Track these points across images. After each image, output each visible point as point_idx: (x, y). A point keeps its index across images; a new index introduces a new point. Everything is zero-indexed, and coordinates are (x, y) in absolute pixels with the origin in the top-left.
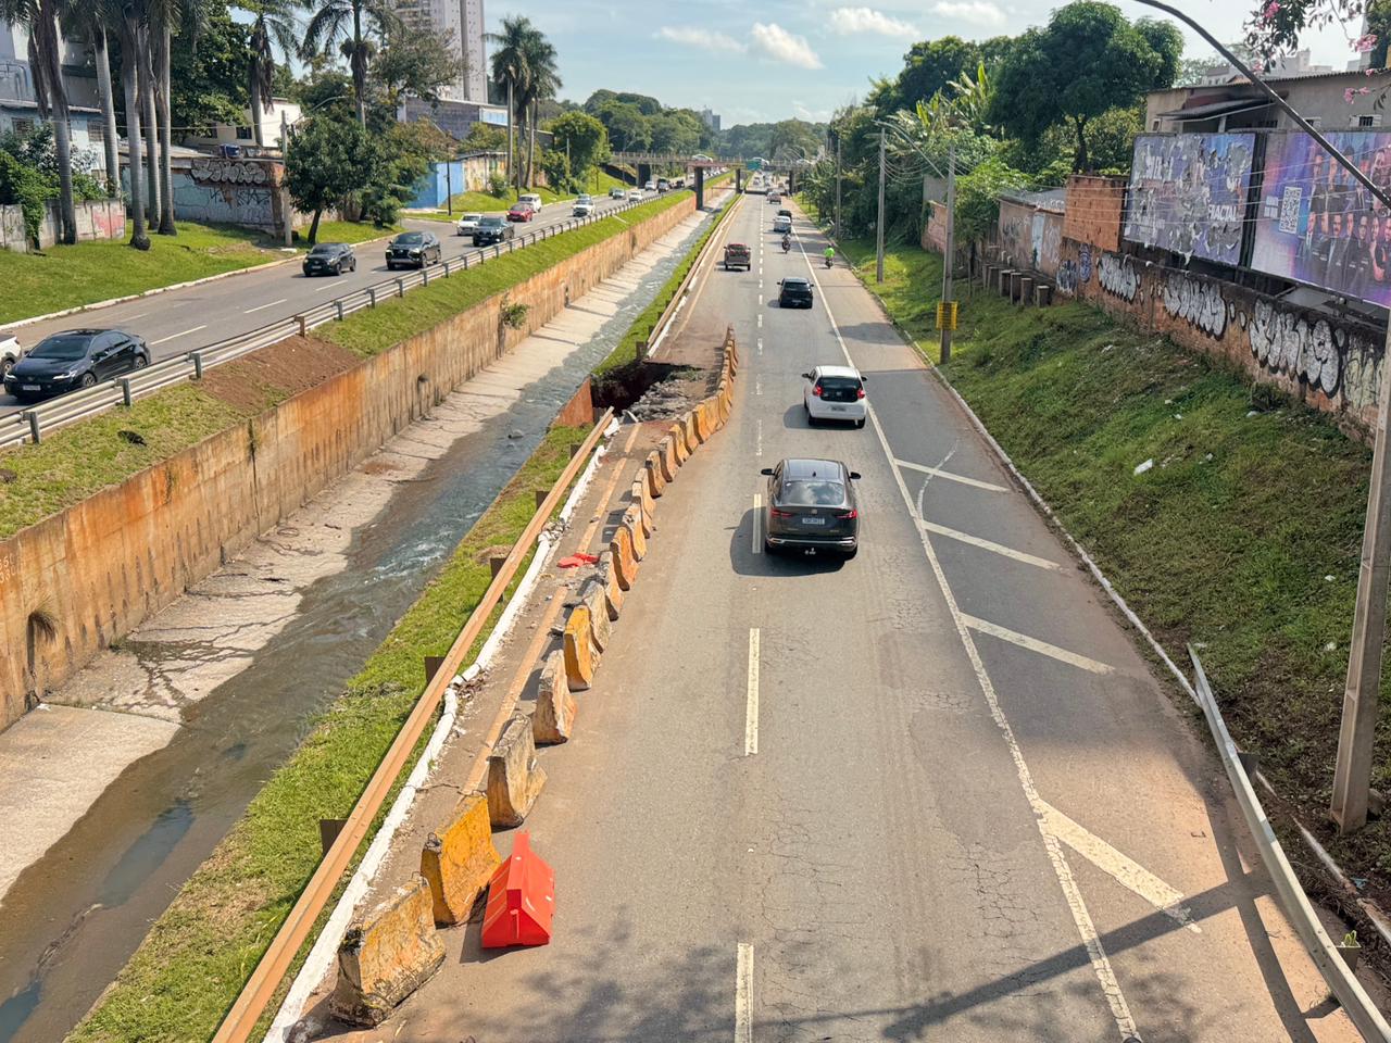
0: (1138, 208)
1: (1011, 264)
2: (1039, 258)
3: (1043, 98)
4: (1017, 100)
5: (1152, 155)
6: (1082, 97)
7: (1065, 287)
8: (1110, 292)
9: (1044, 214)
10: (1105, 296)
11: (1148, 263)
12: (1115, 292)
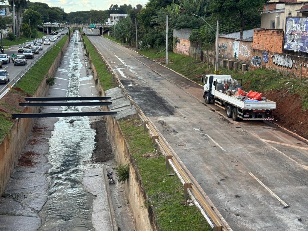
0: (291, 39)
1: (223, 58)
2: (237, 55)
3: (232, 5)
4: (223, 5)
5: (295, 23)
6: (245, 4)
7: (255, 64)
8: (279, 66)
9: (239, 42)
10: (277, 67)
11: (298, 56)
12: (282, 65)
